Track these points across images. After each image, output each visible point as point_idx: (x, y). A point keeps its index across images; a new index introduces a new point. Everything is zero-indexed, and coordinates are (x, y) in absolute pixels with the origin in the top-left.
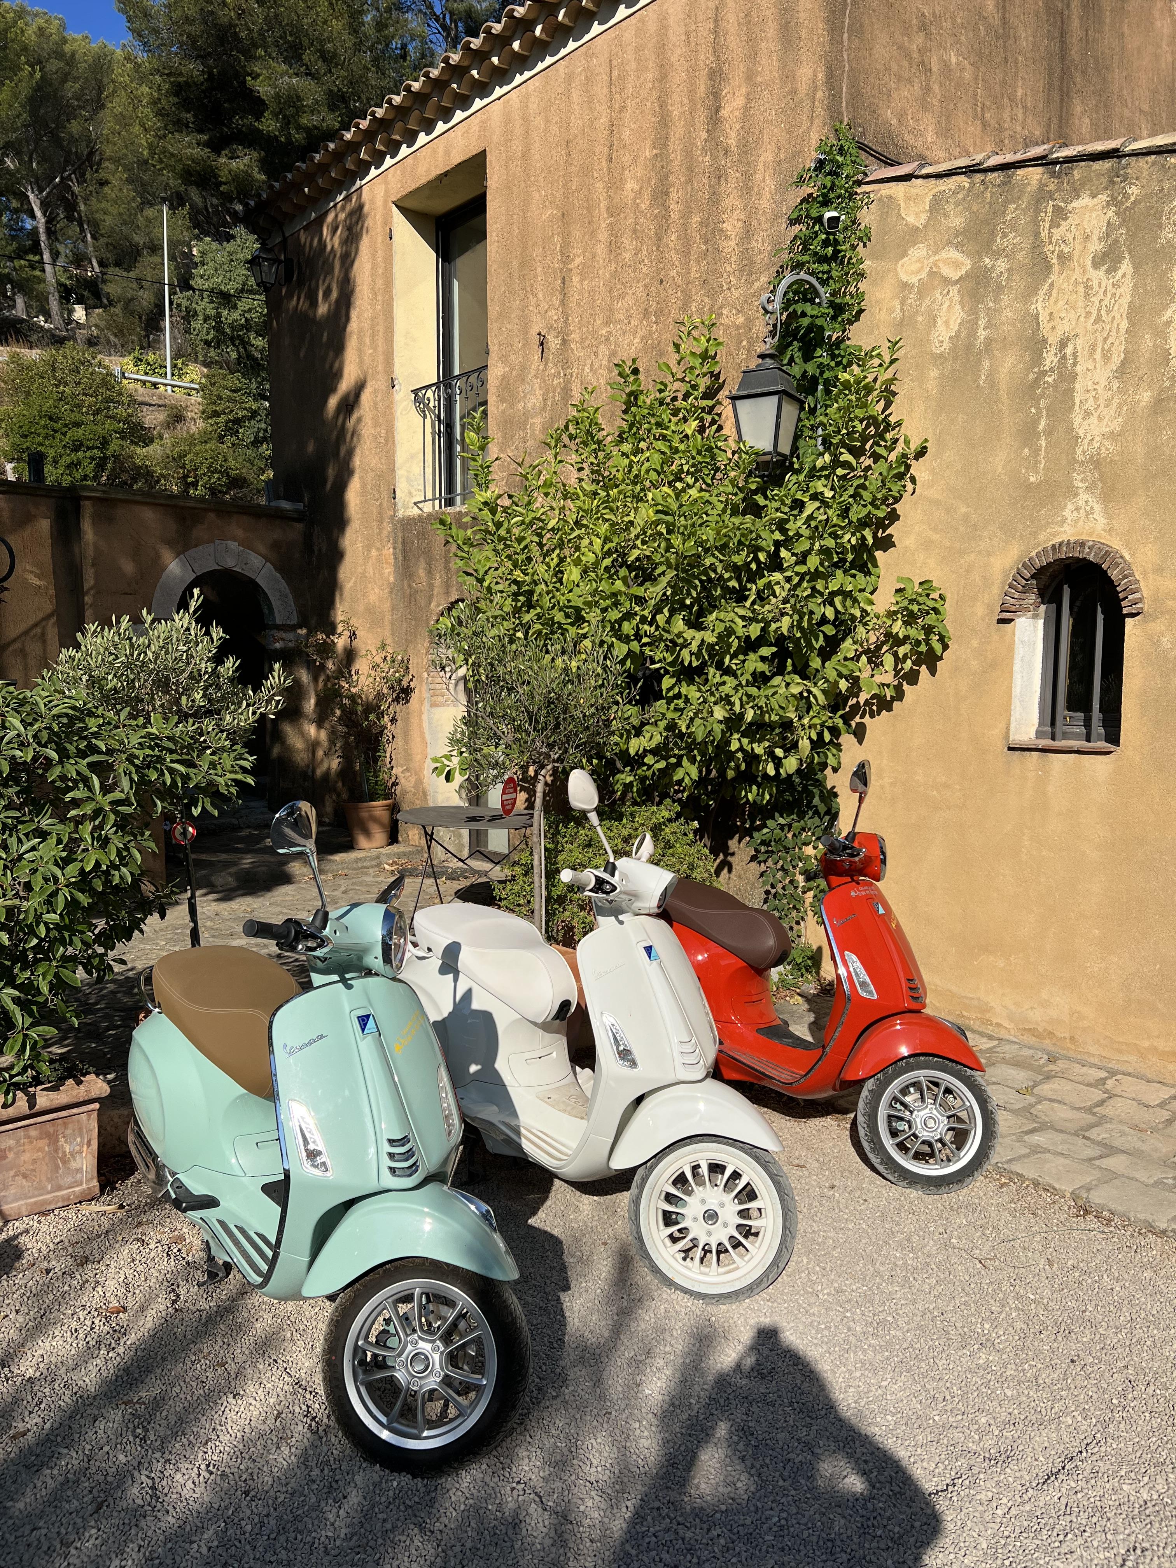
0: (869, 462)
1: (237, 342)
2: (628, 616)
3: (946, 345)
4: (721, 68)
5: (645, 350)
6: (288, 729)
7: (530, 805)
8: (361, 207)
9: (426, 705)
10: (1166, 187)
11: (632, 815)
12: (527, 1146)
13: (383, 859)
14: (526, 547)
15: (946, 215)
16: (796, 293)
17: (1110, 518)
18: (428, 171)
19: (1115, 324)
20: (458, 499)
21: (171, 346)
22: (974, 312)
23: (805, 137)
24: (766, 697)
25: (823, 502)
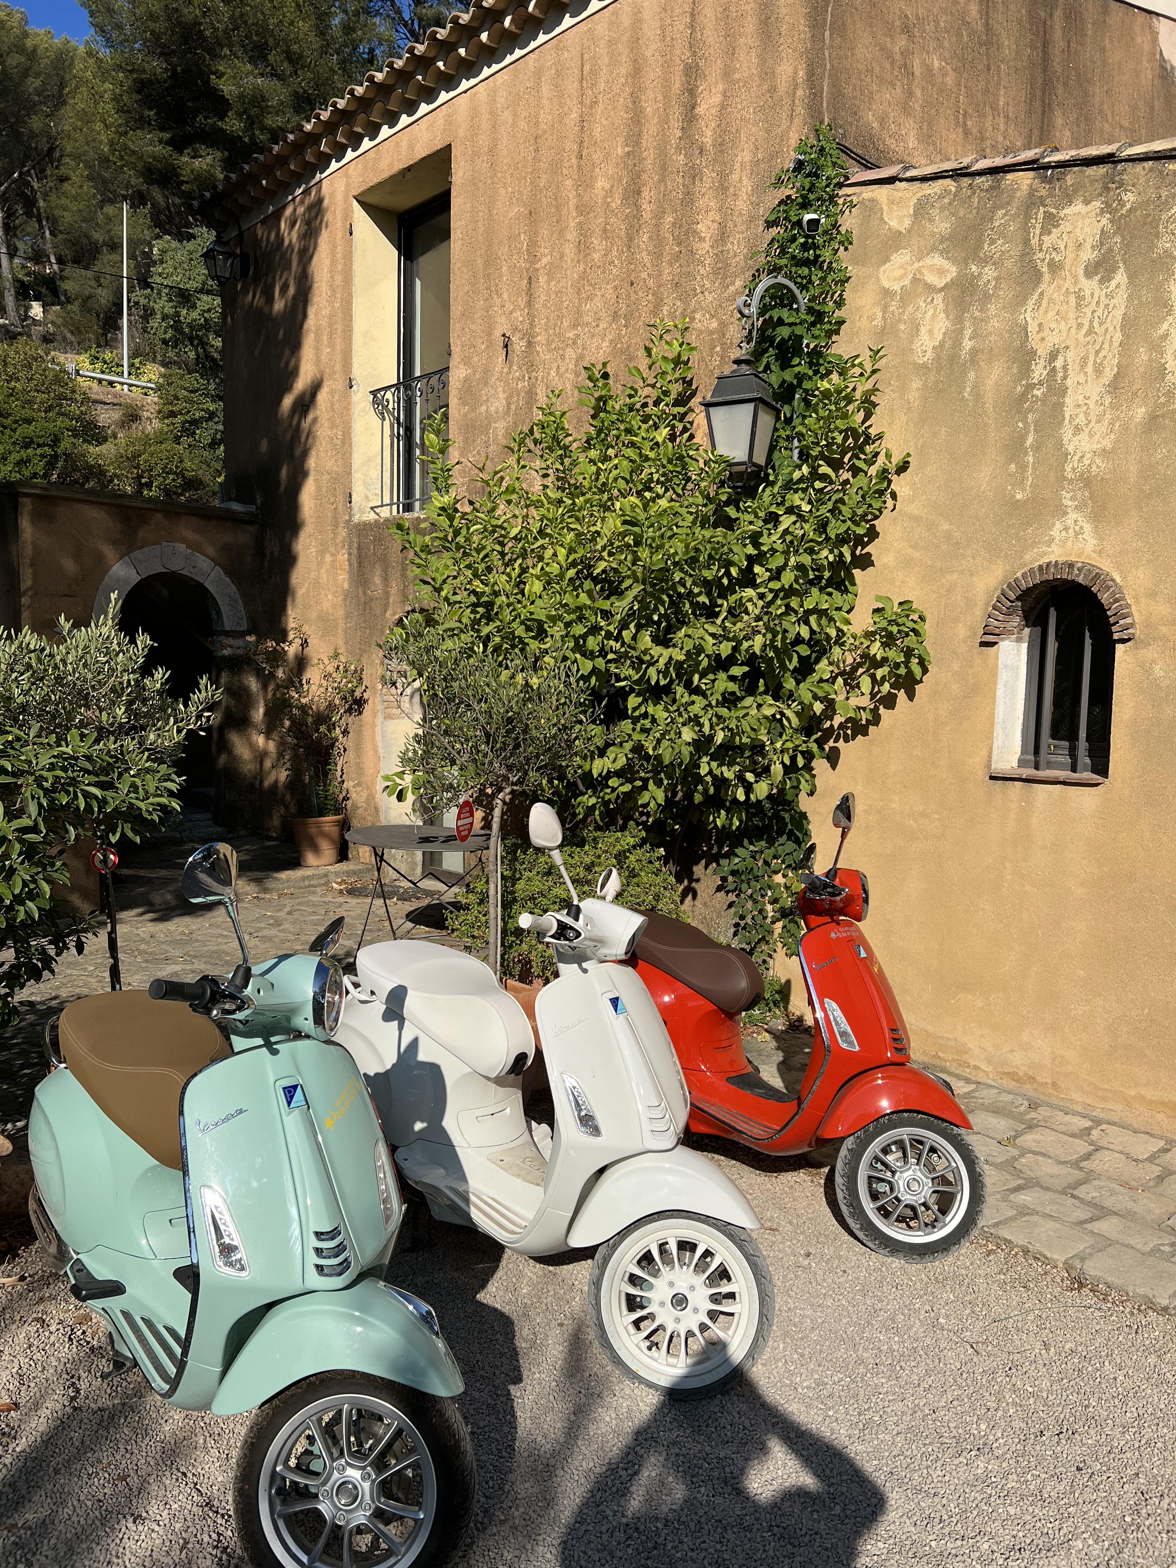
0: (846, 475)
1: (196, 342)
2: (594, 630)
3: (929, 355)
4: (697, 65)
5: (614, 353)
6: (236, 740)
7: (487, 825)
8: (320, 201)
9: (380, 717)
10: (1164, 194)
11: (595, 840)
12: (476, 1216)
13: (332, 877)
14: (487, 556)
15: (931, 220)
16: (772, 297)
17: (1101, 539)
18: (391, 165)
19: (1108, 337)
20: (417, 505)
21: (129, 345)
22: (959, 320)
23: (784, 137)
24: (737, 718)
25: (799, 516)
